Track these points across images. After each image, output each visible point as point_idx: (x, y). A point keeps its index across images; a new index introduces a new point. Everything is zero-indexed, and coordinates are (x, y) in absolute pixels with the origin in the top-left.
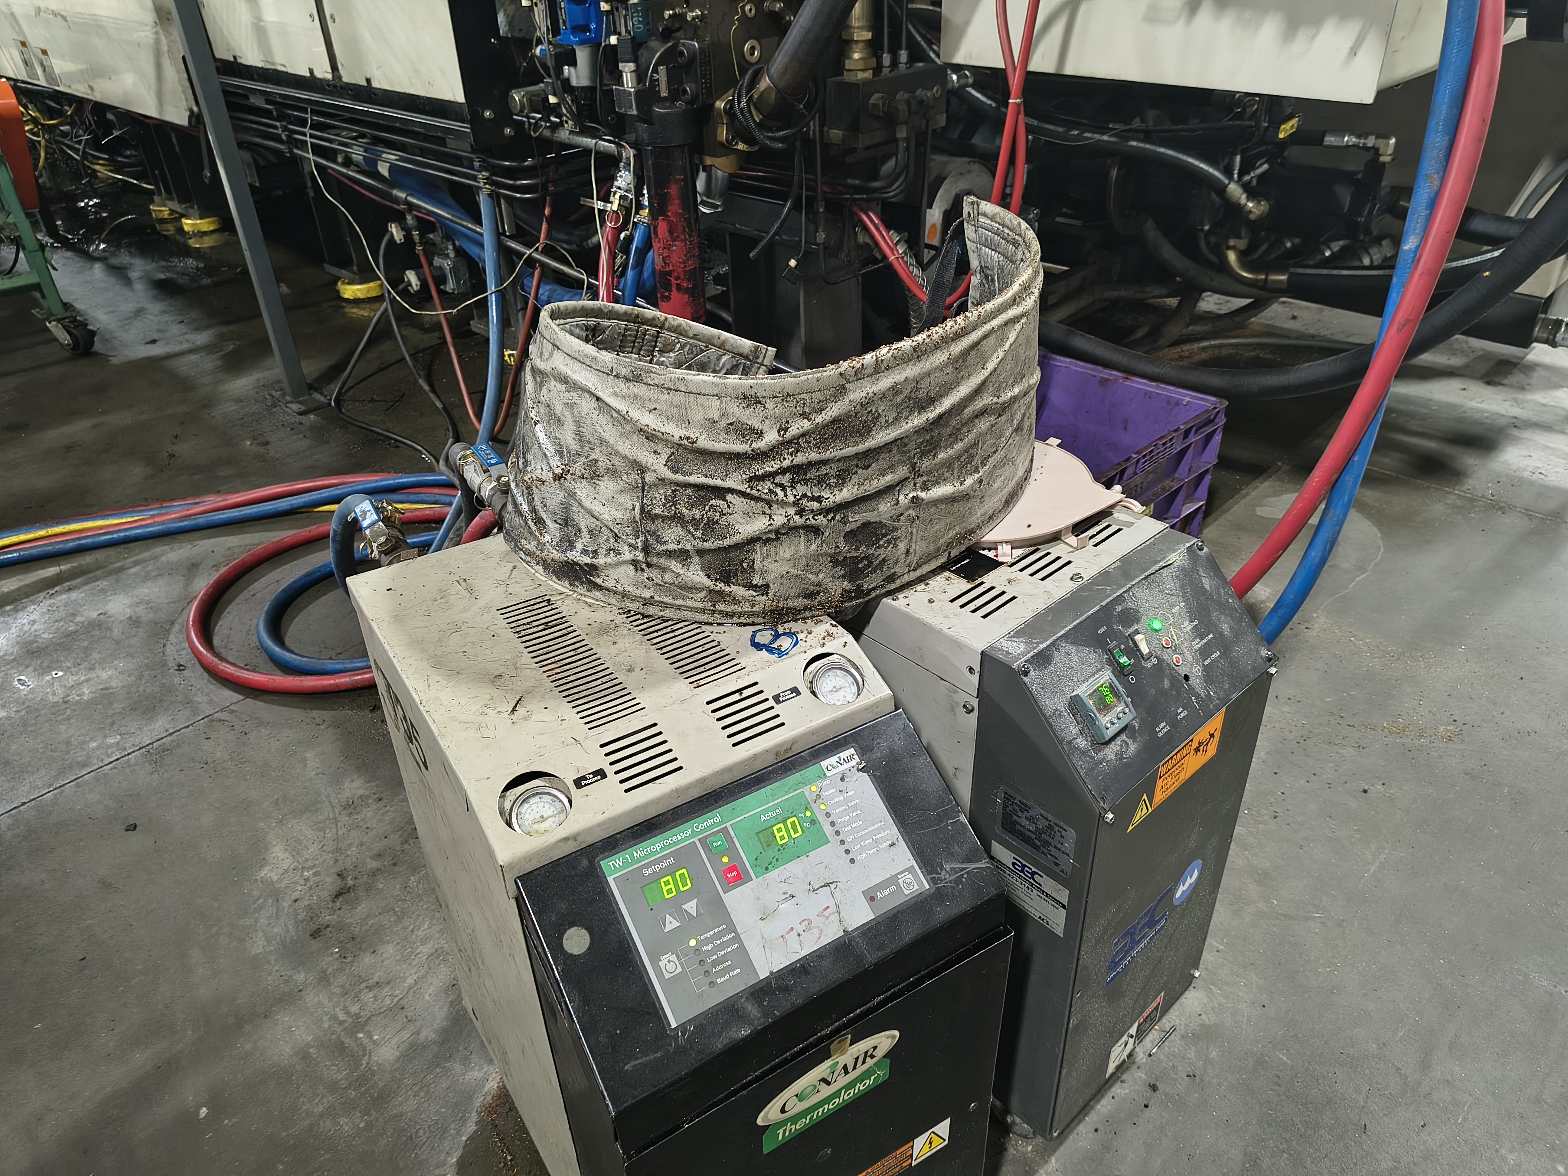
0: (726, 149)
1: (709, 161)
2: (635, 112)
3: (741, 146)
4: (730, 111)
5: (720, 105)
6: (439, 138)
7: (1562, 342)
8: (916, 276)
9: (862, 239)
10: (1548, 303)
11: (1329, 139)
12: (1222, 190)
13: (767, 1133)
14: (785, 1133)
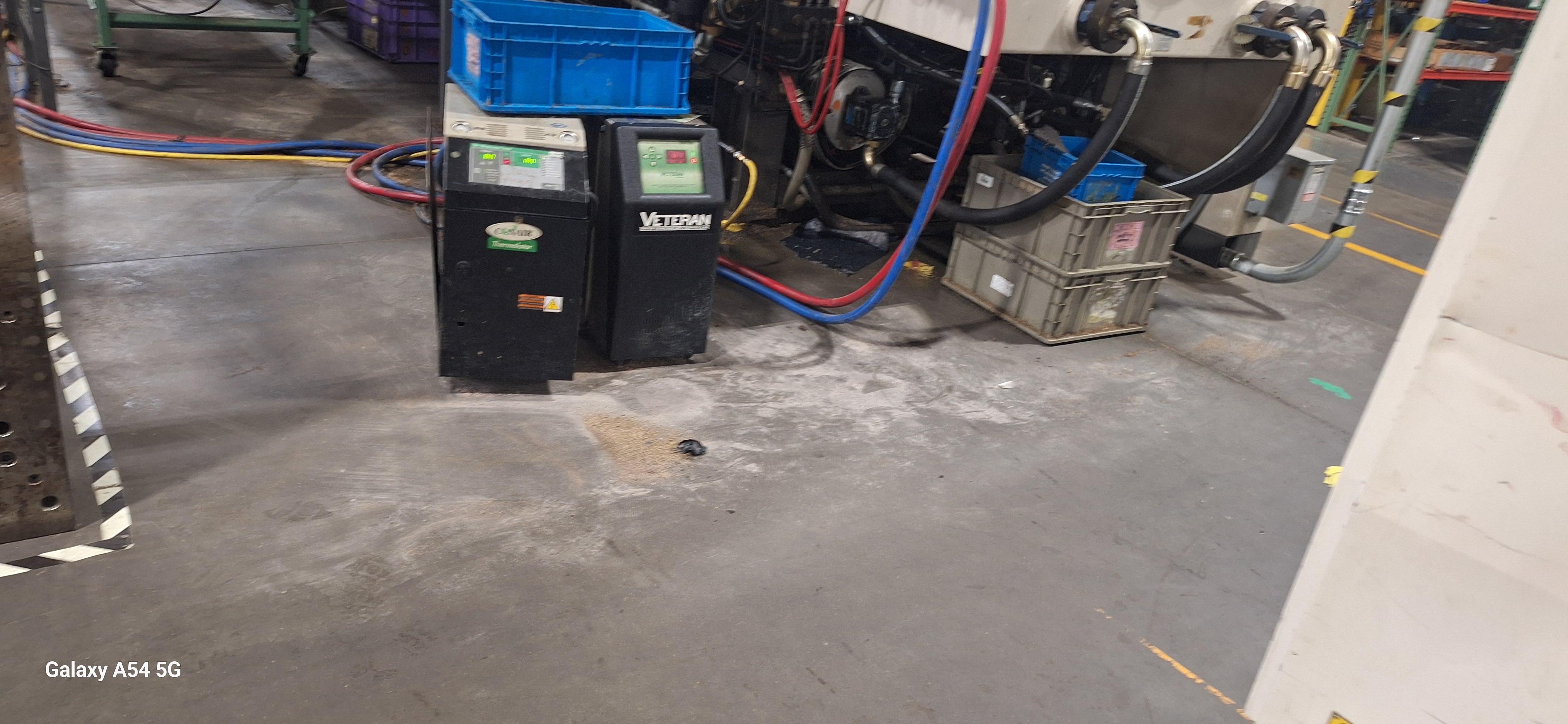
0: (712, 24)
1: (703, 27)
3: (720, 23)
7: (1237, 268)
8: (804, 116)
9: (781, 91)
10: (1231, 242)
11: (1077, 102)
12: (1007, 118)
13: (490, 239)
14: (495, 244)
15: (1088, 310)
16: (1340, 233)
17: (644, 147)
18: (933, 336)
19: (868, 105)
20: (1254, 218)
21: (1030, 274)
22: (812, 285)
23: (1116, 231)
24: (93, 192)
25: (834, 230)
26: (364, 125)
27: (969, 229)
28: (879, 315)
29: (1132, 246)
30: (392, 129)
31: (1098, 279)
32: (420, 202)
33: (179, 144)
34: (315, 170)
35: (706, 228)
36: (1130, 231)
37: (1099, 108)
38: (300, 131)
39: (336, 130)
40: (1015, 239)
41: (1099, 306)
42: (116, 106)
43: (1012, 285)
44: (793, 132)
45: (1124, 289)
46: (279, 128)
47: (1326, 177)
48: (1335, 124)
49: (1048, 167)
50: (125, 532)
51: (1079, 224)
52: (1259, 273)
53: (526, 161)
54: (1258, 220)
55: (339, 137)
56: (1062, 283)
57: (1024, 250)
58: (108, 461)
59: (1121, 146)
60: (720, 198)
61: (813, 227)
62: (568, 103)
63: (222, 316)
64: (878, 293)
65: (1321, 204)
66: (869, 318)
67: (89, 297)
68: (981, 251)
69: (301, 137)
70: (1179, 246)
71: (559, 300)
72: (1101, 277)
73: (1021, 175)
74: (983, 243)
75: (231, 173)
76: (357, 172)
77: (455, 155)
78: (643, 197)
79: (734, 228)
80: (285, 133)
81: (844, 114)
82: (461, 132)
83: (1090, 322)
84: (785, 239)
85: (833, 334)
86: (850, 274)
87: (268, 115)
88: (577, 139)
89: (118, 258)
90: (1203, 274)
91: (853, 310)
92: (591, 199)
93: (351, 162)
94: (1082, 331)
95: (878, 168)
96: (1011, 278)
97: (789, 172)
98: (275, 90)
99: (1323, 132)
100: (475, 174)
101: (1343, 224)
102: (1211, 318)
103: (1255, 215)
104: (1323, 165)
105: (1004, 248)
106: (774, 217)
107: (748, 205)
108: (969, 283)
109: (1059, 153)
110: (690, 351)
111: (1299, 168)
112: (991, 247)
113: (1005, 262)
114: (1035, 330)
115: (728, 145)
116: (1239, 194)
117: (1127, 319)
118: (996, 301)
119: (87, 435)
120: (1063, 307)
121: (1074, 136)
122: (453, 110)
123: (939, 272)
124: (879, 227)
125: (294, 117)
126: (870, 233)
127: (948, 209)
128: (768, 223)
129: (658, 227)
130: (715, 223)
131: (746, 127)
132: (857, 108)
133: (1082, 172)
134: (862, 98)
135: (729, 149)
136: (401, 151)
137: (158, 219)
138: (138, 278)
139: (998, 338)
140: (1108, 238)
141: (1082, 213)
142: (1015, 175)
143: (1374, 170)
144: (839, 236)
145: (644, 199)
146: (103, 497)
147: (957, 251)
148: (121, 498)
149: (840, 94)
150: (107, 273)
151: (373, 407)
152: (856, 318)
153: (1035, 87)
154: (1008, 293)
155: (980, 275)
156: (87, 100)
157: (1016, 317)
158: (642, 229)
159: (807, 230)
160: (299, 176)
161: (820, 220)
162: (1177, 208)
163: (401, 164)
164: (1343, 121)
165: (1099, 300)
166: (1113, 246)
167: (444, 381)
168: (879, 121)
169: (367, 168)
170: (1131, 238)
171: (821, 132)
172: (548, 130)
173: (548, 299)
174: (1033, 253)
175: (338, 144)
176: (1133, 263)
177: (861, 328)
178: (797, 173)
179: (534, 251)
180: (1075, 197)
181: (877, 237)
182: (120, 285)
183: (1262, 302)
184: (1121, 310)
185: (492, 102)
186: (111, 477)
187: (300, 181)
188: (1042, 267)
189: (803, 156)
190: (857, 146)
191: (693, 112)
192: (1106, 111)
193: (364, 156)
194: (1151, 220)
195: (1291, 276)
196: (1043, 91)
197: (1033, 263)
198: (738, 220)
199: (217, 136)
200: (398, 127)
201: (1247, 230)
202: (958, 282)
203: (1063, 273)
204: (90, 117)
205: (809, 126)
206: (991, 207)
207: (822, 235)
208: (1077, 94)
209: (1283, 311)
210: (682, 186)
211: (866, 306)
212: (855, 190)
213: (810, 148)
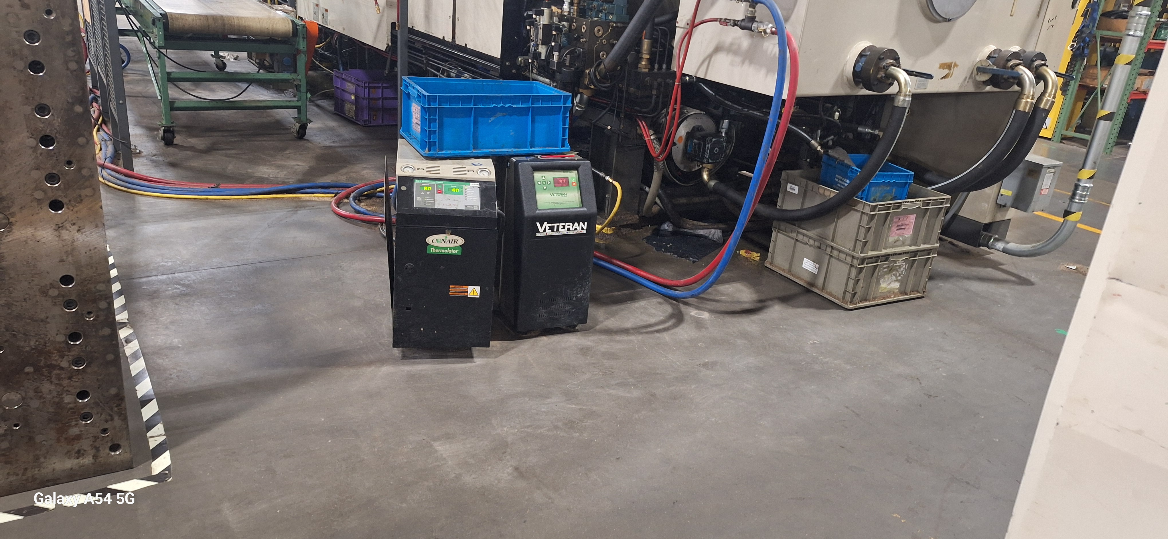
0: (587, 87)
1: (581, 90)
2: (555, 69)
3: (592, 87)
4: (589, 74)
5: (587, 71)
6: (487, 69)
7: (993, 247)
8: (656, 148)
9: (639, 131)
10: (988, 227)
11: (860, 129)
12: (808, 143)
13: (428, 247)
14: (433, 250)
15: (878, 283)
16: (1071, 218)
17: (538, 175)
18: (759, 305)
19: (704, 138)
20: (1005, 208)
21: (831, 256)
22: (666, 271)
23: (896, 222)
24: (155, 226)
25: (682, 230)
26: (344, 171)
27: (783, 225)
28: (716, 290)
29: (908, 233)
30: (364, 172)
31: (884, 258)
32: (382, 223)
33: (215, 190)
34: (309, 204)
35: (584, 232)
36: (906, 222)
37: (877, 132)
38: (299, 177)
39: (325, 175)
40: (818, 231)
41: (887, 279)
42: (173, 165)
43: (817, 266)
44: (649, 161)
45: (905, 265)
46: (285, 175)
47: (1057, 175)
48: (1066, 136)
49: (840, 177)
50: (168, 468)
51: (865, 218)
52: (1010, 250)
53: (454, 190)
54: (1007, 210)
55: (327, 180)
56: (856, 262)
57: (827, 240)
58: (158, 417)
59: (896, 159)
60: (594, 209)
61: (667, 228)
62: (483, 149)
63: (241, 310)
64: (714, 275)
65: (1055, 196)
66: (710, 294)
67: (148, 300)
68: (793, 241)
69: (300, 181)
70: (945, 230)
71: (478, 289)
72: (887, 257)
73: (819, 184)
74: (794, 235)
75: (250, 208)
76: (338, 204)
77: (404, 188)
78: (538, 212)
79: (607, 231)
80: (289, 179)
81: (686, 145)
82: (408, 172)
83: (880, 291)
84: (645, 238)
85: (682, 307)
86: (694, 262)
87: (278, 167)
88: (490, 173)
89: (170, 272)
90: (968, 252)
91: (697, 288)
92: (499, 214)
93: (335, 196)
94: (874, 299)
95: (712, 183)
96: (817, 260)
97: (647, 189)
98: (284, 149)
99: (1057, 142)
100: (418, 202)
101: (1073, 210)
102: (976, 286)
103: (1004, 206)
104: (1054, 167)
105: (810, 238)
106: (637, 222)
107: (616, 214)
108: (786, 266)
109: (848, 167)
110: (575, 323)
111: (1035, 170)
112: (800, 237)
113: (812, 248)
114: (838, 299)
115: (601, 172)
116: (990, 191)
117: (908, 290)
118: (807, 278)
119: (144, 399)
120: (858, 280)
121: (859, 153)
122: (402, 157)
123: (764, 258)
124: (716, 226)
125: (297, 167)
126: (709, 230)
127: (765, 210)
128: (633, 226)
129: (549, 233)
130: (591, 228)
131: (614, 159)
132: (695, 141)
133: (866, 179)
134: (698, 134)
135: (602, 174)
136: (369, 188)
137: (199, 243)
138: (183, 285)
139: (809, 305)
140: (889, 228)
141: (867, 210)
142: (815, 184)
143: (1094, 168)
144: (686, 234)
145: (538, 213)
146: (153, 444)
147: (775, 242)
148: (166, 443)
149: (682, 131)
150: (162, 282)
151: (346, 372)
152: (699, 293)
153: (827, 120)
154: (816, 272)
155: (793, 259)
156: (153, 162)
157: (823, 289)
158: (538, 235)
159: (662, 230)
160: (298, 209)
161: (671, 223)
162: (942, 203)
163: (369, 197)
164: (1071, 133)
165: (886, 274)
166: (894, 234)
167: (397, 352)
168: (712, 150)
169: (346, 200)
170: (907, 227)
171: (669, 158)
172: (468, 168)
173: (470, 288)
174: (833, 240)
175: (326, 185)
176: (910, 246)
177: (704, 301)
178: (652, 190)
179: (460, 254)
180: (861, 199)
181: (715, 233)
182: (171, 290)
183: (1016, 272)
184: (903, 282)
185: (430, 150)
186: (159, 429)
187: (299, 212)
188: (840, 251)
189: (656, 177)
190: (697, 168)
191: (573, 149)
192: (881, 134)
193: (343, 192)
194: (921, 213)
195: (1036, 251)
196: (834, 122)
197: (832, 248)
198: (610, 225)
199: (243, 183)
200: (368, 171)
201: (999, 218)
202: (777, 265)
203: (855, 254)
204: (154, 174)
205: (659, 156)
206: (799, 208)
207: (674, 233)
208: (860, 124)
209: (1033, 278)
210: (566, 202)
211: (707, 284)
212: (697, 200)
213: (662, 171)
